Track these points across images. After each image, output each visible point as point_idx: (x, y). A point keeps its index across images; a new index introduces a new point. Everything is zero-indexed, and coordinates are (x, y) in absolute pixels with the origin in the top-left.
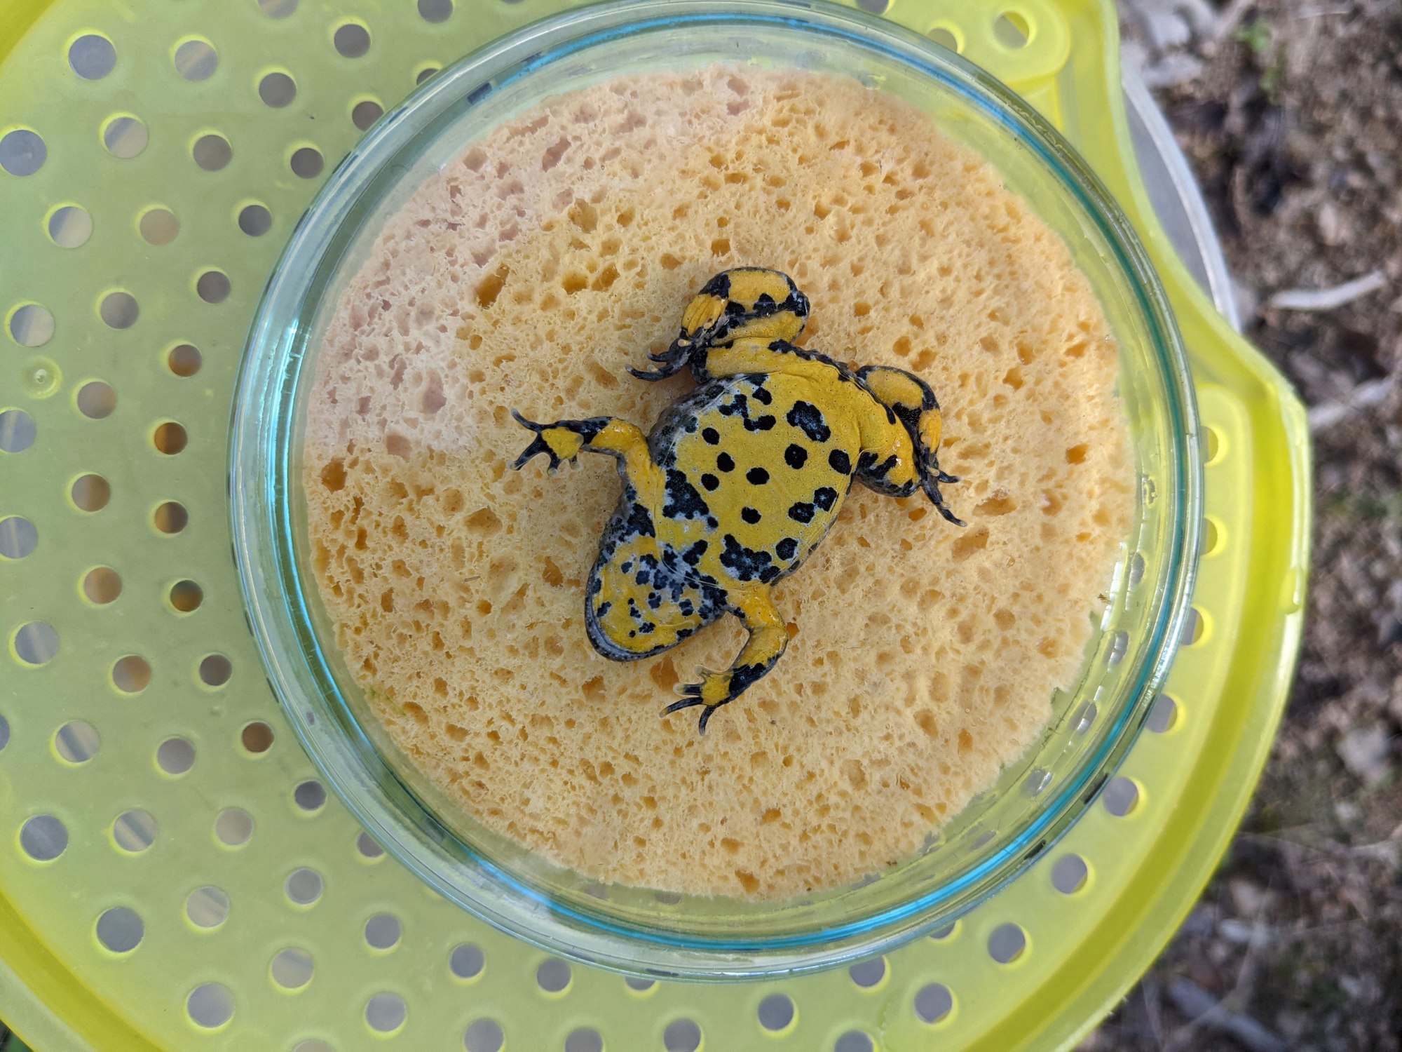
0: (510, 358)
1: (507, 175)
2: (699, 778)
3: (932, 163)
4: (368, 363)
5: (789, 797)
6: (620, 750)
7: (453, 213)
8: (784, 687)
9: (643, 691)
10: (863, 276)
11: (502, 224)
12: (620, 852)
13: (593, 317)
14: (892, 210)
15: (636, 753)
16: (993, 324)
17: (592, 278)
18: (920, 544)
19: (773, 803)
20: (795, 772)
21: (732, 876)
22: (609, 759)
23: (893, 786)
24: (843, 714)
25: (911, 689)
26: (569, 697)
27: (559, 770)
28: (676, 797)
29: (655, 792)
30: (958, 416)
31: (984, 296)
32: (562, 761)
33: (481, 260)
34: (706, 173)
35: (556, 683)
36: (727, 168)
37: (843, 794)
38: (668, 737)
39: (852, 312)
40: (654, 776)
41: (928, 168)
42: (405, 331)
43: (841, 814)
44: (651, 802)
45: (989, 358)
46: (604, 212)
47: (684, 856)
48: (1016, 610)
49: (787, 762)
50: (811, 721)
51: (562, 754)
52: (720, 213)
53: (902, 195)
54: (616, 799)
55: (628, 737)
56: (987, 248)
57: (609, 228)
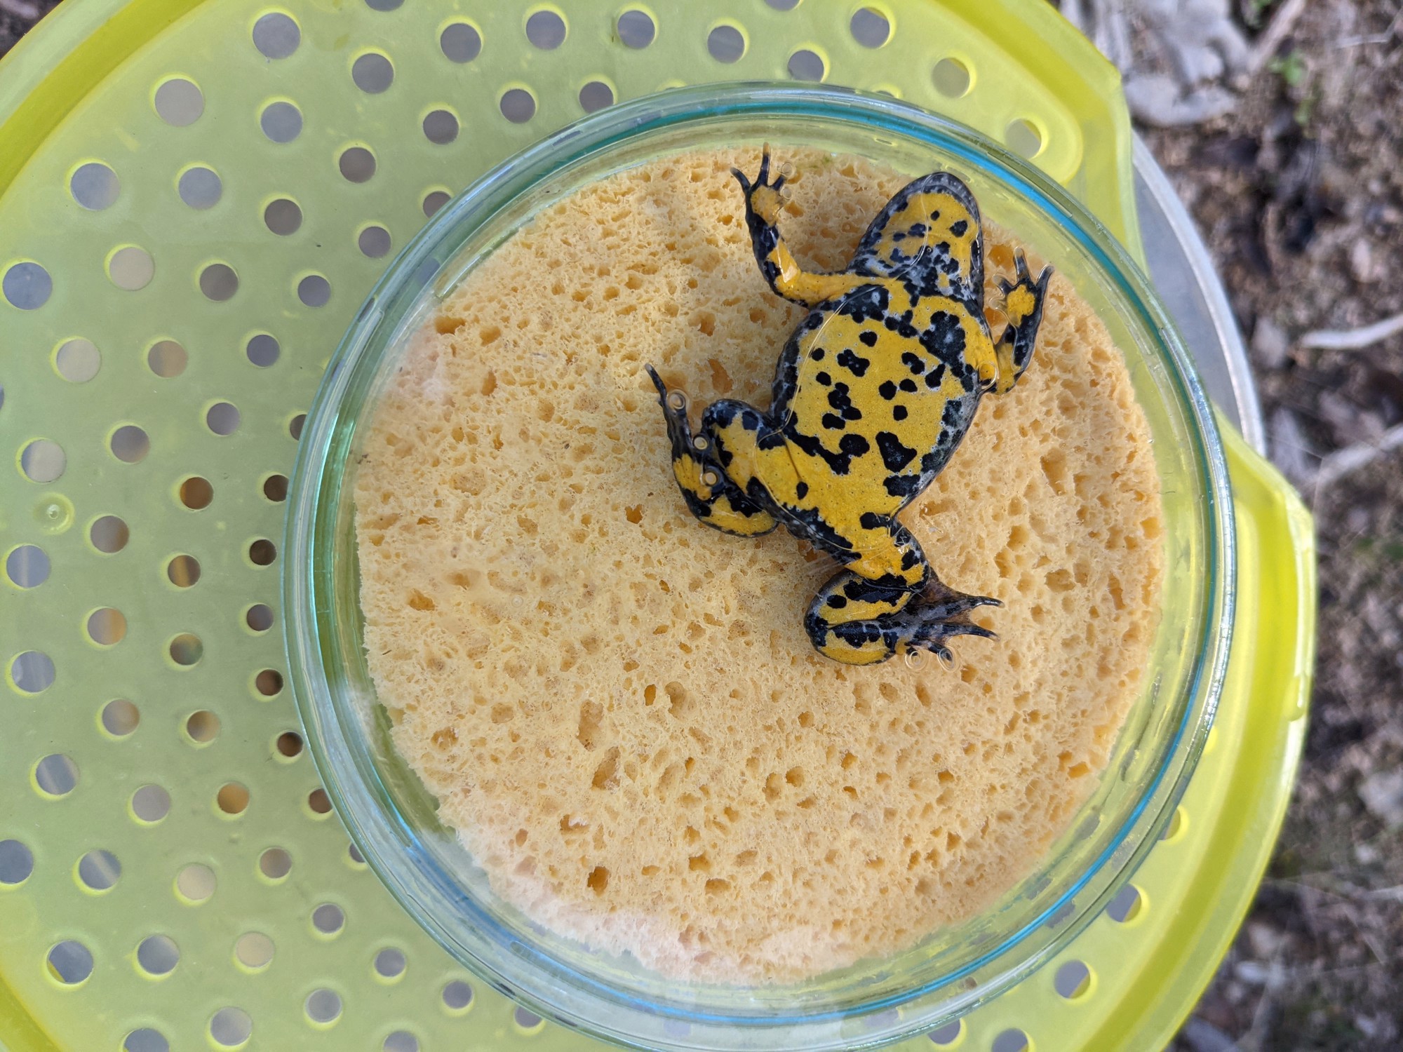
0: (995, 448)
1: (1125, 544)
2: (569, 351)
3: (924, 901)
4: (1063, 340)
5: (495, 413)
6: (643, 306)
7: (1124, 485)
8: (590, 476)
9: (674, 360)
10: (874, 780)
11: (1093, 515)
12: (559, 241)
13: (984, 535)
14: (908, 840)
15: (631, 316)
16: (761, 872)
17: (1011, 556)
18: (623, 678)
19: (499, 394)
20: (510, 433)
21: (465, 315)
22: (641, 291)
23: (430, 510)
24: (529, 511)
25: (502, 587)
26: (714, 299)
27: (663, 245)
28: (568, 320)
29: (585, 307)
30: (704, 789)
31: (790, 879)
32: (668, 255)
33: (1078, 479)
34: (1031, 701)
35: (731, 298)
36: (1025, 721)
37: (459, 461)
38: (623, 352)
39: (853, 752)
40: (599, 316)
41: (922, 896)
42: (1066, 385)
43: (444, 444)
44: (579, 297)
45: (735, 849)
46: (1053, 600)
47: (515, 290)
48: (503, 729)
49: (524, 434)
50: (543, 478)
51: (674, 259)
52: (996, 690)
53: (914, 858)
54: (604, 272)
55: (647, 319)
56: (827, 906)
57: (1040, 595)
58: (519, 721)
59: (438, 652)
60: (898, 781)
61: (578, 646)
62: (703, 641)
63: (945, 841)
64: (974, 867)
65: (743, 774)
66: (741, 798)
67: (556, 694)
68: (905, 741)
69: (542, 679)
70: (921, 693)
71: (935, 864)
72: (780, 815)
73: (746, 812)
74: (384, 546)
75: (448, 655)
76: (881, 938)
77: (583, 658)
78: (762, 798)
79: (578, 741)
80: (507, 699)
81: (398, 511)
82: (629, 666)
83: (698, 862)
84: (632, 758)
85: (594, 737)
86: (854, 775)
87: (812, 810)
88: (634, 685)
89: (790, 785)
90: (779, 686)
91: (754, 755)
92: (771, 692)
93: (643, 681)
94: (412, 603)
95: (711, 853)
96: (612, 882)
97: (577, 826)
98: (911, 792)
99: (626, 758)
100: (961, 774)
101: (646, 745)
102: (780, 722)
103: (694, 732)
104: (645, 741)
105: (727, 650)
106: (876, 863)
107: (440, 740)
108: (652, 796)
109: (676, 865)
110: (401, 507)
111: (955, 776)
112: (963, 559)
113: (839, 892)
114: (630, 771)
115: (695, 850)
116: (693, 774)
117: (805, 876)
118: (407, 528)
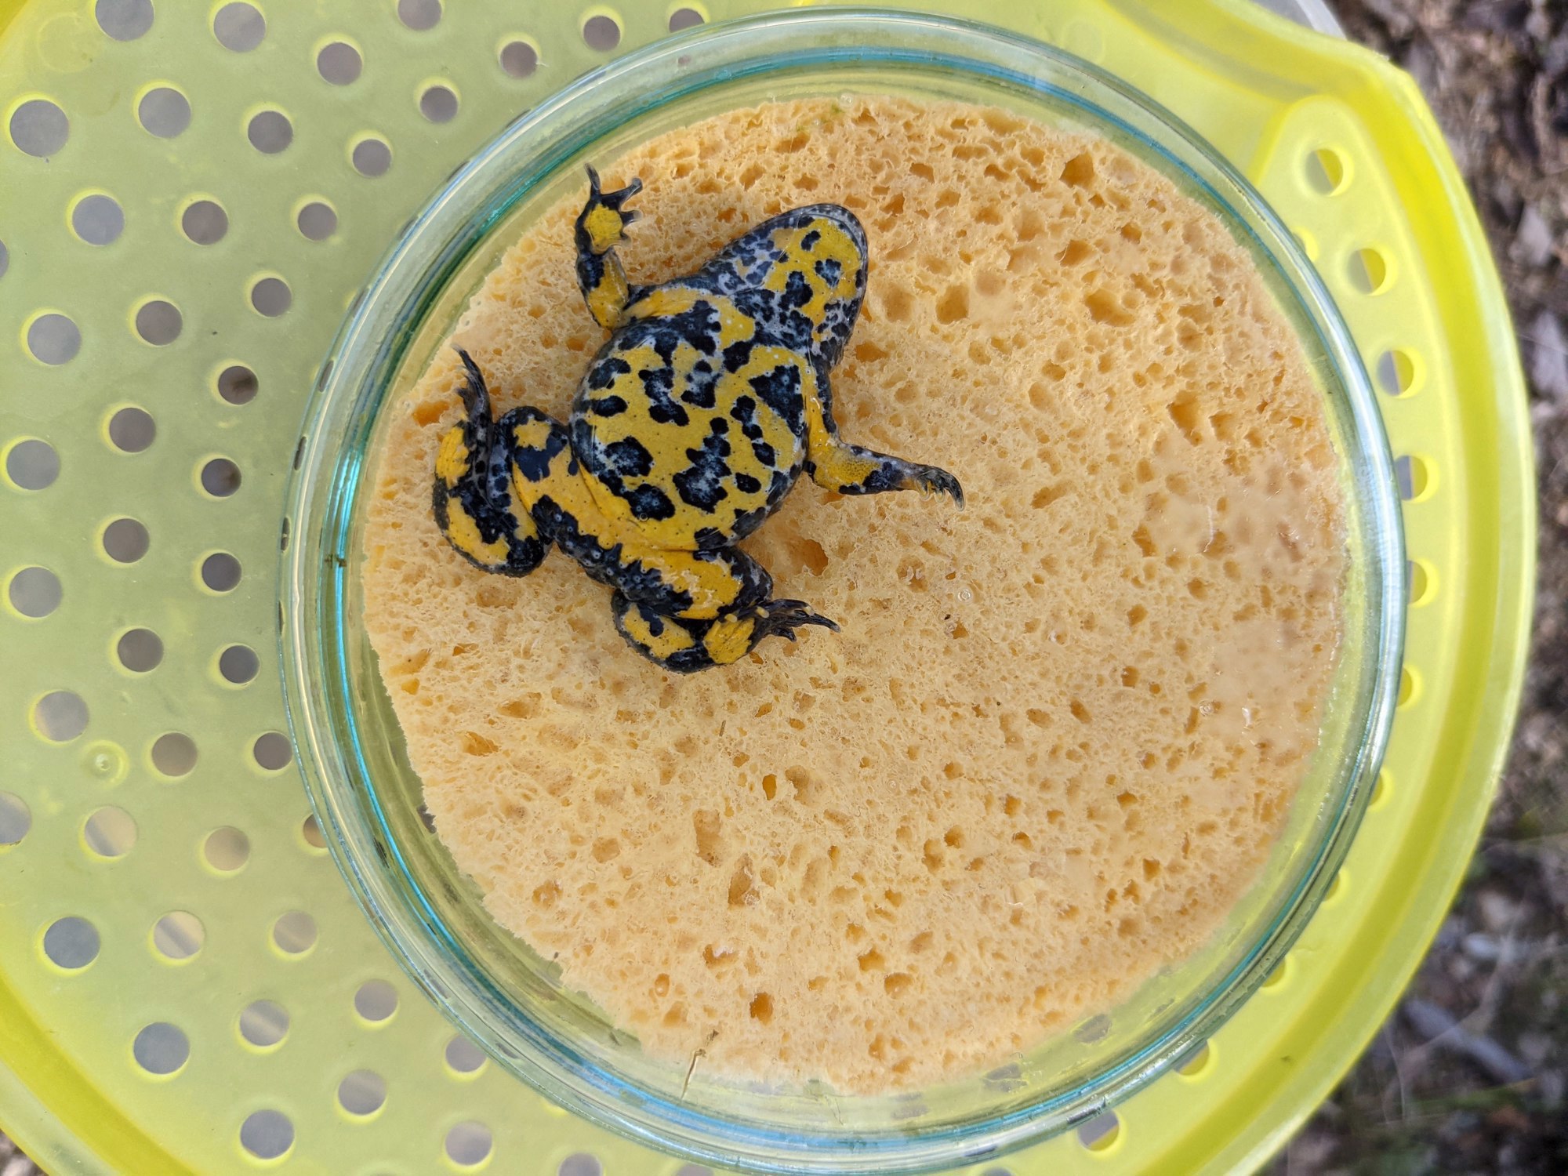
0: (1109, 407)
1: (1290, 483)
3: (1133, 945)
4: (1171, 258)
7: (1275, 412)
10: (1045, 820)
11: (1244, 459)
13: (1114, 513)
14: (1100, 880)
16: (943, 954)
17: (1152, 528)
18: (735, 777)
23: (464, 636)
24: (578, 611)
25: (570, 703)
30: (858, 877)
31: (976, 952)
33: (1219, 420)
34: (1211, 690)
39: (1014, 794)
41: (1129, 938)
42: (1184, 311)
45: (907, 935)
46: (1213, 568)
58: (627, 853)
59: (514, 797)
60: (1074, 813)
61: (672, 750)
62: (815, 711)
63: (1142, 871)
64: (1183, 893)
65: (895, 849)
66: (900, 877)
67: (663, 812)
68: (1072, 769)
69: (643, 800)
70: (1077, 710)
71: (1137, 899)
72: (946, 885)
73: (908, 890)
74: (421, 692)
75: (526, 797)
76: (1093, 995)
77: (682, 764)
78: (923, 870)
79: (700, 859)
80: (607, 832)
81: (427, 646)
82: (740, 760)
83: (869, 960)
84: (768, 863)
85: (717, 849)
86: (1022, 822)
87: (984, 870)
88: (749, 779)
89: (952, 848)
90: (914, 740)
91: (903, 824)
92: (906, 750)
93: (758, 773)
94: (471, 750)
95: (882, 947)
96: (777, 1006)
97: (724, 955)
98: (1090, 825)
99: (758, 865)
100: (1144, 791)
101: (779, 845)
102: (925, 782)
103: (831, 816)
104: (777, 840)
105: (846, 715)
106: (1071, 912)
107: (543, 897)
108: (799, 901)
109: (845, 969)
110: (429, 641)
111: (1137, 795)
112: (1094, 546)
113: (1036, 956)
114: (768, 878)
115: (863, 947)
116: (841, 864)
117: (993, 946)
118: (440, 665)
